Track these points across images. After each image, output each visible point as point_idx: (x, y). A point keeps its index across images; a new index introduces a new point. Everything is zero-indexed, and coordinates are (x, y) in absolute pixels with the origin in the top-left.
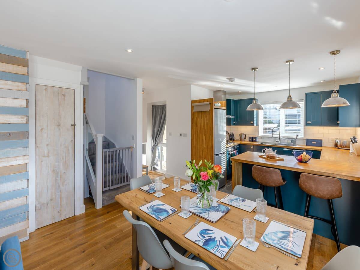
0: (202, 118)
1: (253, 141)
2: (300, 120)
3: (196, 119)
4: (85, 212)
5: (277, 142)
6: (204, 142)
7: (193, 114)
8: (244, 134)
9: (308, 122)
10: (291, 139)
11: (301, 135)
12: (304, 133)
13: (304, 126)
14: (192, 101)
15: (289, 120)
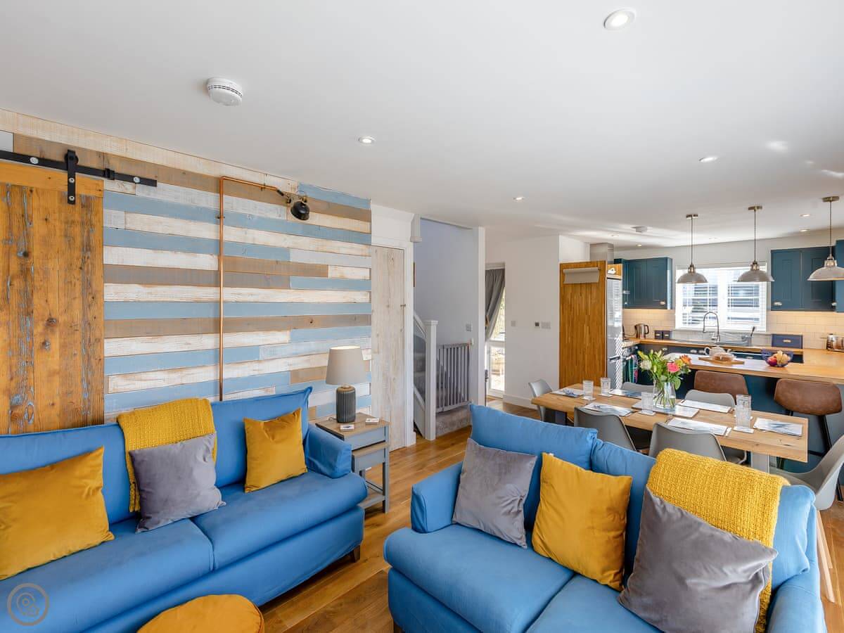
0: (583, 296)
1: (663, 338)
2: (758, 300)
3: (569, 297)
4: (415, 442)
5: (713, 339)
6: (587, 336)
7: (563, 287)
8: (645, 326)
9: (776, 304)
10: (741, 335)
11: (762, 328)
12: (767, 324)
13: (768, 310)
14: (561, 264)
15: (734, 300)
